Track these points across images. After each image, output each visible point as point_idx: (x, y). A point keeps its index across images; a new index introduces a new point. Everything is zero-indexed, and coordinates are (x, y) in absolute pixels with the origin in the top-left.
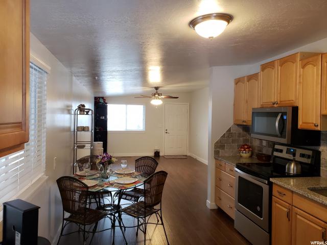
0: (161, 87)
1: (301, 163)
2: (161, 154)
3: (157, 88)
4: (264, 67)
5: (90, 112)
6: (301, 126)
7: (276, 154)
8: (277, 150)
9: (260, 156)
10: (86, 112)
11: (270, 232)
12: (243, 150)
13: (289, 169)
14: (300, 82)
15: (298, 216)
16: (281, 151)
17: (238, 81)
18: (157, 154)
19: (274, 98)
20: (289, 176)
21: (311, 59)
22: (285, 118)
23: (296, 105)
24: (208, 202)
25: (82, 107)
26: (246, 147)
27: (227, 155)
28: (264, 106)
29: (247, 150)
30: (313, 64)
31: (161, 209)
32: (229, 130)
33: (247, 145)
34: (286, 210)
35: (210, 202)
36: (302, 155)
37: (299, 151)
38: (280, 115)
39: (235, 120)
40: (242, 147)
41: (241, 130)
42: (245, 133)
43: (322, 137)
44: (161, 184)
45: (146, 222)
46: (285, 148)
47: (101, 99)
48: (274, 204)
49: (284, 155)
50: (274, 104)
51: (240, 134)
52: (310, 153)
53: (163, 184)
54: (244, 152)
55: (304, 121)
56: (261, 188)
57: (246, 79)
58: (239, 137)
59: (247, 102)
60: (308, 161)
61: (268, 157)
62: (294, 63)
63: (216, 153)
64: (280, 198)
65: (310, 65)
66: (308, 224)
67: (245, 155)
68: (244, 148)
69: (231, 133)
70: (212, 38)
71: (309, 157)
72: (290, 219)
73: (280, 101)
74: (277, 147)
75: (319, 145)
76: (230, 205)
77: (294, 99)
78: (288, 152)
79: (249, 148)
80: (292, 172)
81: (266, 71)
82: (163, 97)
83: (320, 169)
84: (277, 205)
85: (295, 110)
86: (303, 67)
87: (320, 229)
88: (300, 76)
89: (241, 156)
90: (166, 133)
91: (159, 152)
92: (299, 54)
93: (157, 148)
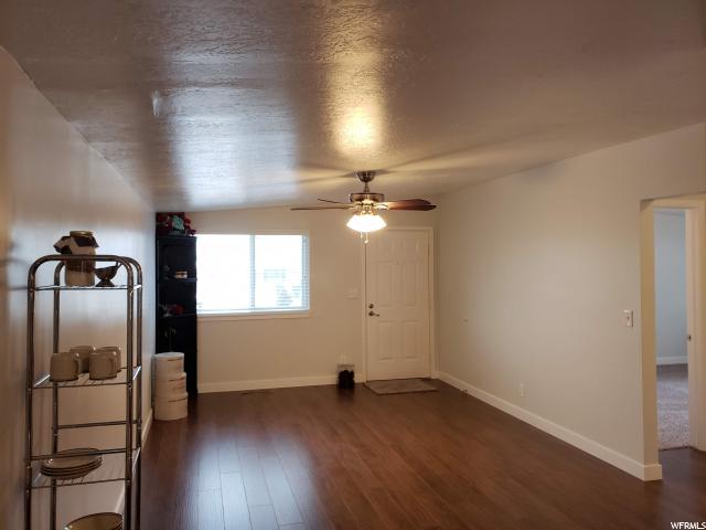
0: (383, 172)
2: (358, 379)
3: (366, 177)
5: (122, 273)
10: (100, 272)
18: (346, 379)
25: (77, 250)
47: (176, 219)
82: (388, 205)
90: (371, 314)
91: (352, 373)
93: (344, 360)
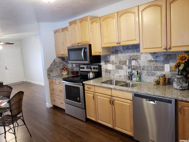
1: (94, 72)
2: (4, 84)
4: (71, 23)
6: (93, 54)
7: (81, 70)
8: (82, 68)
9: (73, 73)
11: (85, 109)
12: (63, 71)
13: (90, 76)
14: (91, 32)
15: (98, 97)
16: (84, 68)
17: (56, 32)
18: (1, 84)
19: (78, 41)
20: (90, 79)
21: (95, 20)
22: (86, 50)
23: (90, 43)
24: (47, 104)
26: (65, 69)
27: (54, 75)
28: (73, 45)
29: (65, 70)
30: (96, 22)
31: (22, 116)
32: (54, 61)
33: (65, 68)
34: (92, 95)
35: (48, 104)
36: (94, 68)
37: (92, 67)
38: (83, 49)
39: (57, 55)
40: (63, 69)
41: (60, 60)
42: (63, 61)
43: (102, 58)
44: (21, 100)
45: (14, 126)
46: (85, 66)
48: (86, 94)
49: (85, 70)
50: (79, 44)
51: (60, 62)
52: (97, 67)
53: (22, 99)
54: (64, 72)
55: (95, 51)
56: (79, 88)
57: (61, 30)
58: (60, 64)
59: (63, 43)
60: (97, 71)
61: (77, 72)
62: (87, 21)
63: (49, 75)
64: (89, 90)
65: (95, 23)
66: (103, 99)
67: (65, 73)
68: (64, 70)
69: (56, 62)
70: (50, 2)
71: (97, 68)
72: (95, 99)
73: (82, 42)
74: (81, 66)
75: (100, 62)
76: (62, 102)
77: (88, 40)
78: (87, 68)
79: (66, 69)
80: (91, 77)
81: (72, 25)
83: (102, 73)
84: (88, 94)
85: (90, 46)
86: (92, 24)
87: (108, 99)
88: (90, 28)
89: (63, 74)
90: (6, 69)
92: (89, 17)
